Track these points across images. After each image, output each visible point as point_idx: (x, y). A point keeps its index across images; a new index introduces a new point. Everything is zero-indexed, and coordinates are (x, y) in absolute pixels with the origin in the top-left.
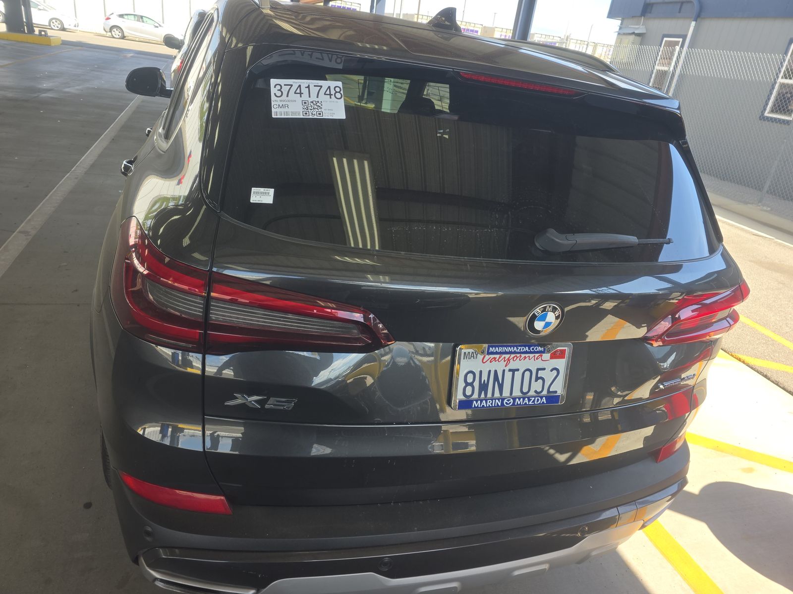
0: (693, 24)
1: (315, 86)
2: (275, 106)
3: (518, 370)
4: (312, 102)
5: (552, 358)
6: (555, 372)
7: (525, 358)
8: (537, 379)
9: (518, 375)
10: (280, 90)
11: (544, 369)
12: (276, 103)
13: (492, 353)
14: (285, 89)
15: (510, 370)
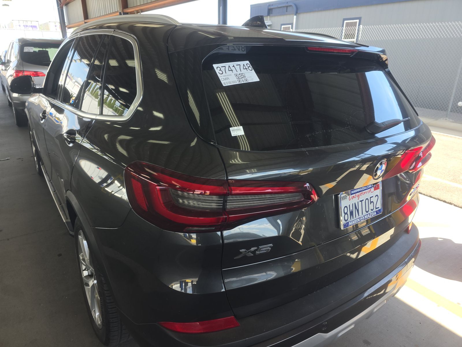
0: (295, 17)
1: (237, 65)
2: (222, 80)
3: (363, 200)
4: (239, 74)
5: (375, 190)
6: (377, 197)
7: (365, 193)
8: (371, 202)
9: (364, 202)
10: (220, 70)
11: (372, 197)
12: (221, 78)
13: (353, 194)
14: (223, 69)
15: (360, 201)
